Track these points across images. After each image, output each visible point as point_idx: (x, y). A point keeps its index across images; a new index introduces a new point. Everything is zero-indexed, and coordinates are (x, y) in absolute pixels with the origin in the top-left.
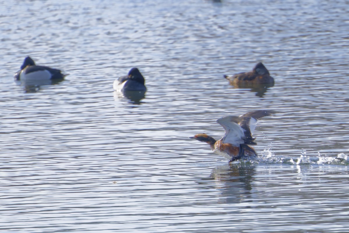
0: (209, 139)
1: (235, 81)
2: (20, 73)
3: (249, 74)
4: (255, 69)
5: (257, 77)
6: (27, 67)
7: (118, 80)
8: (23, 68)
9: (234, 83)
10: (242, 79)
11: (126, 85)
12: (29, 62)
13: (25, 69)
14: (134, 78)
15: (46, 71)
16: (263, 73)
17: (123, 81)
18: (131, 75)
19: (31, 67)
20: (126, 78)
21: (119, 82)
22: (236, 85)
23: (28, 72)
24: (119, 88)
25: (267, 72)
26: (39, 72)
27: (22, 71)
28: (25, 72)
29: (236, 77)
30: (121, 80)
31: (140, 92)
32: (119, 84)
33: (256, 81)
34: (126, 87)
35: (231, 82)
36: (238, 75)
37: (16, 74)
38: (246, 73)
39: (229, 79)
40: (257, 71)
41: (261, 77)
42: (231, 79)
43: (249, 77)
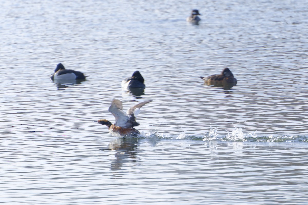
0: (108, 123)
1: (209, 81)
2: (54, 75)
3: (219, 75)
4: (223, 73)
5: (224, 78)
6: (59, 70)
7: (125, 80)
8: (56, 71)
9: (208, 83)
10: (214, 79)
11: (130, 83)
12: (60, 67)
13: (58, 72)
14: (136, 78)
15: (73, 73)
16: (229, 76)
17: (128, 80)
18: (134, 76)
19: (62, 70)
20: (131, 78)
21: (125, 82)
22: (209, 84)
23: (60, 74)
24: (125, 85)
25: (232, 75)
26: (68, 74)
27: (56, 73)
28: (57, 74)
29: (209, 78)
30: (127, 80)
31: (140, 89)
32: (125, 83)
33: (224, 81)
34: (130, 85)
35: (206, 81)
36: (211, 77)
37: (51, 75)
38: (217, 75)
39: (204, 79)
40: (225, 74)
41: (227, 79)
42: (206, 80)
43: (219, 78)
